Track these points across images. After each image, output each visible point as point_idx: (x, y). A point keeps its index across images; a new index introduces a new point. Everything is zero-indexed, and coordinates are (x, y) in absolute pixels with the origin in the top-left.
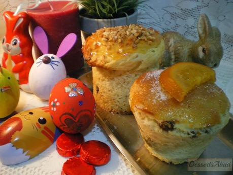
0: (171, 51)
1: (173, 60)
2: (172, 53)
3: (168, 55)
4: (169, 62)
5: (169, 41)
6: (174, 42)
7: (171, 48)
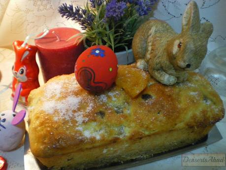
0: (149, 41)
1: (149, 52)
2: (150, 44)
3: (145, 45)
4: (146, 53)
5: (150, 29)
6: (155, 31)
7: (150, 37)
